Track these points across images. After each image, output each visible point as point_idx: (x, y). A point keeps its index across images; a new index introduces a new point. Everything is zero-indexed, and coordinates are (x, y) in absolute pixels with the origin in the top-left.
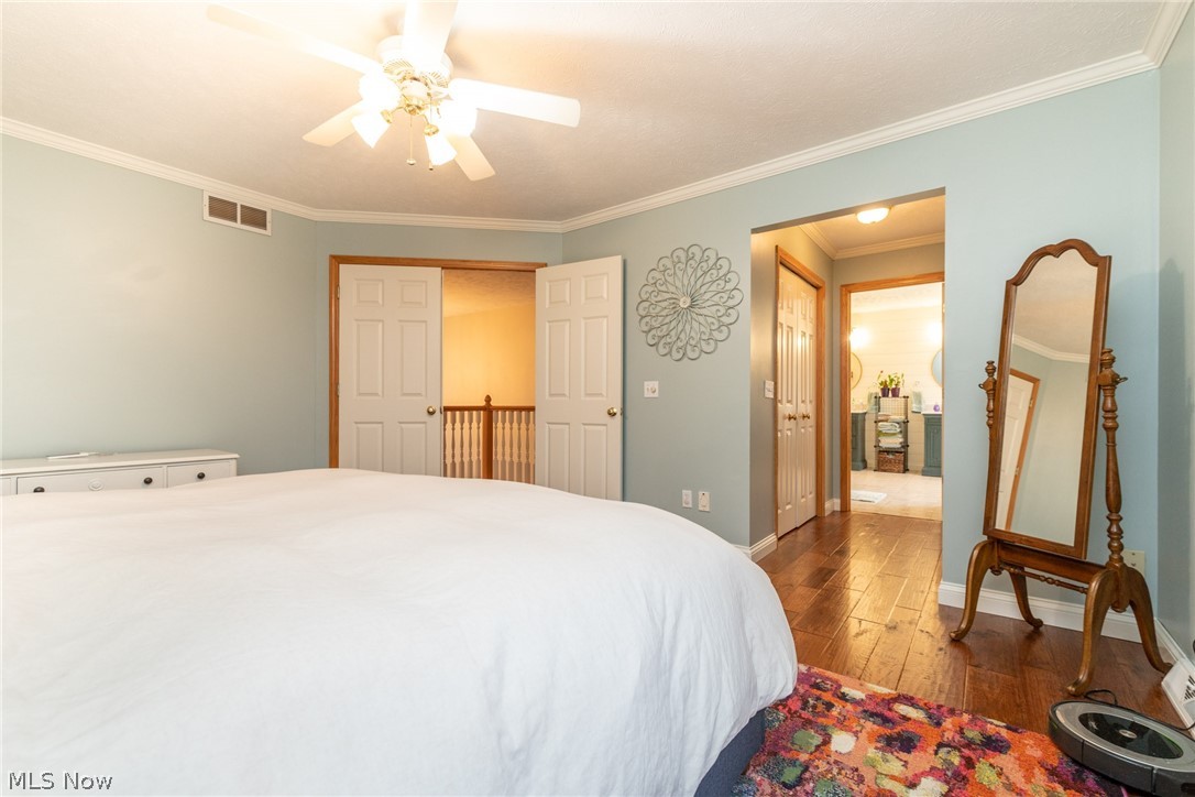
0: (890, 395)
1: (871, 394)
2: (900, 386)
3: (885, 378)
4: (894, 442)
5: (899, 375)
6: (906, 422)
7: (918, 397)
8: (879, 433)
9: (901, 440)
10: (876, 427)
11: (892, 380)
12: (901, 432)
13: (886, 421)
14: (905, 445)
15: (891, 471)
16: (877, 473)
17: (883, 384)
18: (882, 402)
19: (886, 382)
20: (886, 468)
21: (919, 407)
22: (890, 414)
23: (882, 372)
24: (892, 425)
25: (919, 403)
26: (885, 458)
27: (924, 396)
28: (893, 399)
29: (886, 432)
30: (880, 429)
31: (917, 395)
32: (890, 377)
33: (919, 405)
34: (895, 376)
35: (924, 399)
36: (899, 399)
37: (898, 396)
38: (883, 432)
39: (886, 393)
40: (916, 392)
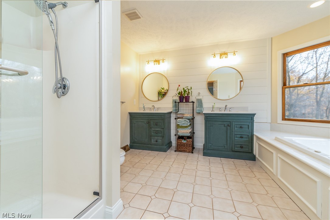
0: (184, 101)
1: (174, 100)
2: (190, 95)
3: (181, 89)
4: (186, 132)
5: (189, 88)
6: (193, 119)
7: (200, 102)
8: (178, 126)
9: (190, 130)
10: (176, 122)
11: (185, 91)
12: (190, 124)
13: (182, 118)
14: (193, 133)
15: (184, 151)
16: (177, 153)
17: (180, 93)
18: (180, 105)
19: (182, 92)
20: (182, 149)
21: (200, 109)
22: (184, 113)
23: (179, 86)
24: (185, 121)
25: (200, 106)
26: (181, 142)
27: (203, 102)
28: (186, 103)
29: (182, 125)
30: (178, 124)
31: (200, 101)
32: (184, 89)
33: (200, 108)
34: (187, 88)
35: (203, 104)
36: (189, 103)
37: (188, 102)
38: (180, 125)
39: (182, 99)
40: (199, 99)
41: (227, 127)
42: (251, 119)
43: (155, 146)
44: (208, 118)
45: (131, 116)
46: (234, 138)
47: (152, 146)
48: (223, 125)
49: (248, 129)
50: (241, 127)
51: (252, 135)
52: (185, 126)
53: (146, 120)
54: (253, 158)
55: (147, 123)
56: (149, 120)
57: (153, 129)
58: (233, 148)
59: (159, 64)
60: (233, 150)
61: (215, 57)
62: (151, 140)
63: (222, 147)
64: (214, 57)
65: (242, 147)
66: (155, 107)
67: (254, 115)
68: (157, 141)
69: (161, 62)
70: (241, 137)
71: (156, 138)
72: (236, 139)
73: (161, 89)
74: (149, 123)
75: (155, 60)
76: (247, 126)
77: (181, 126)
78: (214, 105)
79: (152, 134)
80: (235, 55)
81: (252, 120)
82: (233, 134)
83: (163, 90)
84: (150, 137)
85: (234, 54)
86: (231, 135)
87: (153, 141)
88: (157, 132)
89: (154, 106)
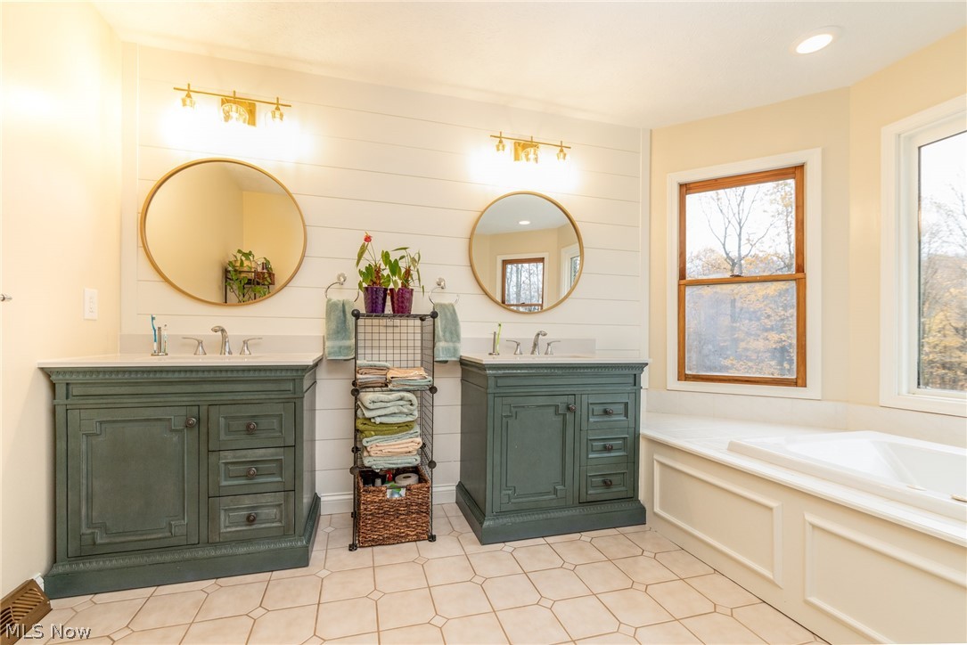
0: (388, 309)
1: (336, 304)
2: (413, 285)
3: (373, 257)
4: (403, 449)
5: (413, 253)
7: (449, 316)
8: (361, 430)
10: (357, 407)
11: (393, 267)
13: (383, 387)
15: (397, 539)
16: (364, 554)
17: (372, 273)
18: (361, 329)
19: (378, 271)
20: (386, 533)
21: (451, 344)
22: (388, 364)
23: (368, 239)
24: (402, 399)
25: (451, 333)
26: (381, 501)
27: (460, 317)
28: (397, 322)
29: (385, 420)
30: (368, 414)
31: (449, 314)
32: (386, 256)
33: (452, 341)
34: (403, 253)
35: (461, 324)
36: (411, 322)
37: (409, 316)
38: (378, 420)
39: (380, 301)
40: (445, 305)
41: (564, 415)
42: (632, 381)
43: (242, 550)
44: (501, 382)
45: (61, 390)
46: (587, 455)
47: (224, 551)
48: (552, 410)
49: (626, 415)
50: (606, 412)
51: (636, 437)
52: (399, 425)
53: (183, 411)
54: (638, 516)
55: (188, 426)
56: (204, 409)
57: (229, 456)
58: (583, 490)
59: (252, 120)
60: (583, 499)
61: (501, 147)
62: (212, 518)
63: (548, 493)
64: (498, 147)
65: (607, 484)
66: (229, 333)
67: (641, 366)
68: (250, 520)
69: (263, 113)
70: (607, 449)
71: (247, 501)
72: (590, 456)
73: (239, 256)
74: (198, 424)
75: (228, 93)
76: (622, 406)
77: (381, 423)
78: (497, 329)
79: (224, 483)
80: (564, 158)
81: (635, 385)
82: (584, 441)
83: (248, 259)
84: (210, 499)
85: (562, 155)
86: (577, 445)
87: (228, 524)
88: (251, 471)
89: (223, 330)
